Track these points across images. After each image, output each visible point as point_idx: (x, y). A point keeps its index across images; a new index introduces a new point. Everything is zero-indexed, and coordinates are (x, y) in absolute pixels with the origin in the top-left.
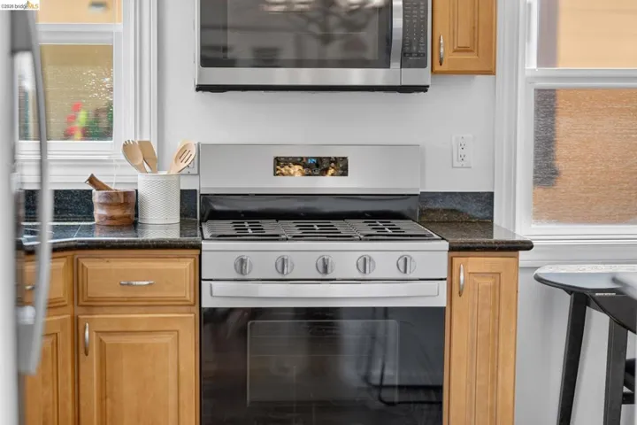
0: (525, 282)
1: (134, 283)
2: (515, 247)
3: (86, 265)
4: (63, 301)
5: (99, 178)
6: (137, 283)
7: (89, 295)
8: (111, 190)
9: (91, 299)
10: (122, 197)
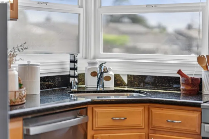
1: (175, 121)
3: (153, 110)
4: (142, 126)
5: (183, 72)
6: (176, 122)
7: (154, 125)
8: (188, 77)
9: (154, 127)
10: (190, 80)
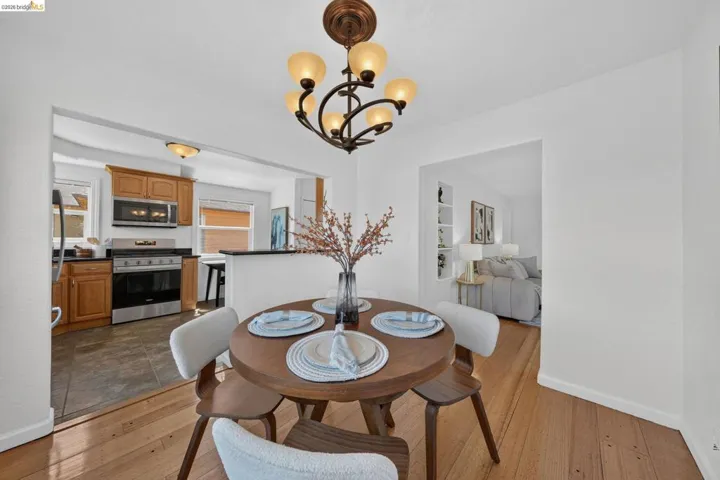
0: (199, 265)
1: (90, 269)
2: (196, 257)
3: (73, 265)
5: (79, 246)
7: (74, 273)
8: (82, 249)
10: (86, 250)
